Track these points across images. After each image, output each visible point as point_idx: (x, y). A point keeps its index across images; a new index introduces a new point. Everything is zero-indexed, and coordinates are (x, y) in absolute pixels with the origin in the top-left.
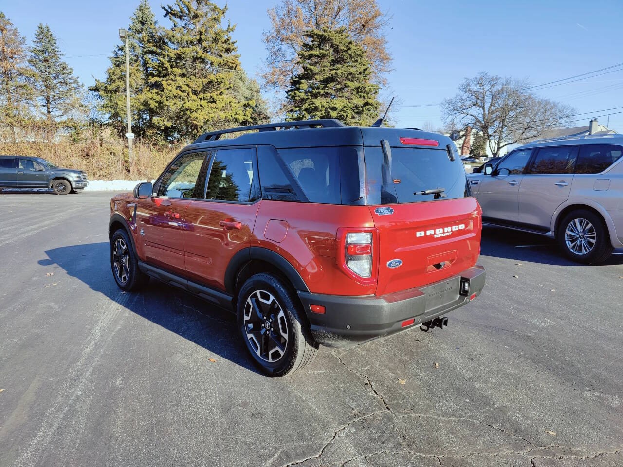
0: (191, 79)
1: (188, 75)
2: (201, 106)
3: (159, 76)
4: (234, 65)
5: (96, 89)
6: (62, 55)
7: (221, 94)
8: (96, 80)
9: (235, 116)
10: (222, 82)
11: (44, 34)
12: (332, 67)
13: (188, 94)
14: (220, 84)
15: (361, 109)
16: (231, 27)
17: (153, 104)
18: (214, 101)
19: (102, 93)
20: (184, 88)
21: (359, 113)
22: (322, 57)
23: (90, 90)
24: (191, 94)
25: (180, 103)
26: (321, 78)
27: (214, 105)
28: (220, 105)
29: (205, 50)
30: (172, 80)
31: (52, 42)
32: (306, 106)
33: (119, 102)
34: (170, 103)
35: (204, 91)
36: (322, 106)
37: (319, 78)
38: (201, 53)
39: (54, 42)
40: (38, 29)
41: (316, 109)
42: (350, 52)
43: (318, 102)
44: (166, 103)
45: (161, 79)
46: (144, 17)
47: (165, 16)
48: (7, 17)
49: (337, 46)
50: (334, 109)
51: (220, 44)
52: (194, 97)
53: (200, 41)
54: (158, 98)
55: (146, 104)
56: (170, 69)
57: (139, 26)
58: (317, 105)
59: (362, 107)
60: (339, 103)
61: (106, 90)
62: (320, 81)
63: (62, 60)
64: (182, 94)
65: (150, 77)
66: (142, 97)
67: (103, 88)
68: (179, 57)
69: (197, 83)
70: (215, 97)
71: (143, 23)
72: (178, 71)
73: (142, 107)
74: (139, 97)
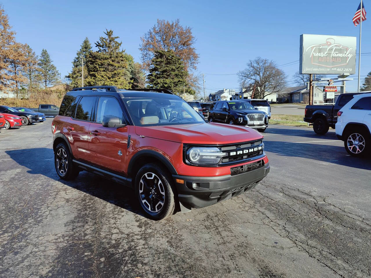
0: (107, 72)
1: (106, 71)
2: (111, 84)
3: (94, 71)
4: (125, 66)
5: (69, 77)
6: (52, 61)
7: (119, 78)
8: (69, 73)
9: (125, 87)
10: (120, 73)
11: (45, 53)
12: (166, 66)
13: (106, 79)
14: (119, 74)
15: (177, 83)
16: (123, 50)
17: (92, 83)
18: (116, 81)
19: (71, 78)
20: (105, 77)
21: (177, 85)
22: (161, 62)
23: (66, 77)
24: (107, 79)
25: (103, 82)
26: (161, 70)
27: (116, 83)
28: (119, 83)
29: (113, 61)
30: (99, 73)
31: (48, 56)
32: (155, 82)
33: (78, 82)
34: (99, 83)
35: (113, 77)
36: (161, 82)
37: (160, 70)
38: (111, 63)
39: (49, 56)
40: (42, 51)
41: (158, 83)
42: (173, 60)
43: (159, 80)
44: (97, 83)
45: (95, 73)
46: (87, 46)
47: (96, 46)
48: (30, 47)
49: (167, 57)
50: (166, 83)
51: (119, 58)
52: (109, 80)
53: (111, 57)
54: (94, 81)
55: (89, 83)
56: (99, 69)
57: (84, 50)
58: (158, 82)
59: (177, 82)
60: (168, 81)
61: (73, 77)
62: (161, 72)
63: (52, 63)
64: (104, 79)
65: (91, 72)
66: (88, 80)
67: (72, 77)
68: (102, 64)
69: (110, 74)
70: (117, 80)
71: (86, 48)
72: (102, 69)
73: (87, 84)
74: (86, 80)
